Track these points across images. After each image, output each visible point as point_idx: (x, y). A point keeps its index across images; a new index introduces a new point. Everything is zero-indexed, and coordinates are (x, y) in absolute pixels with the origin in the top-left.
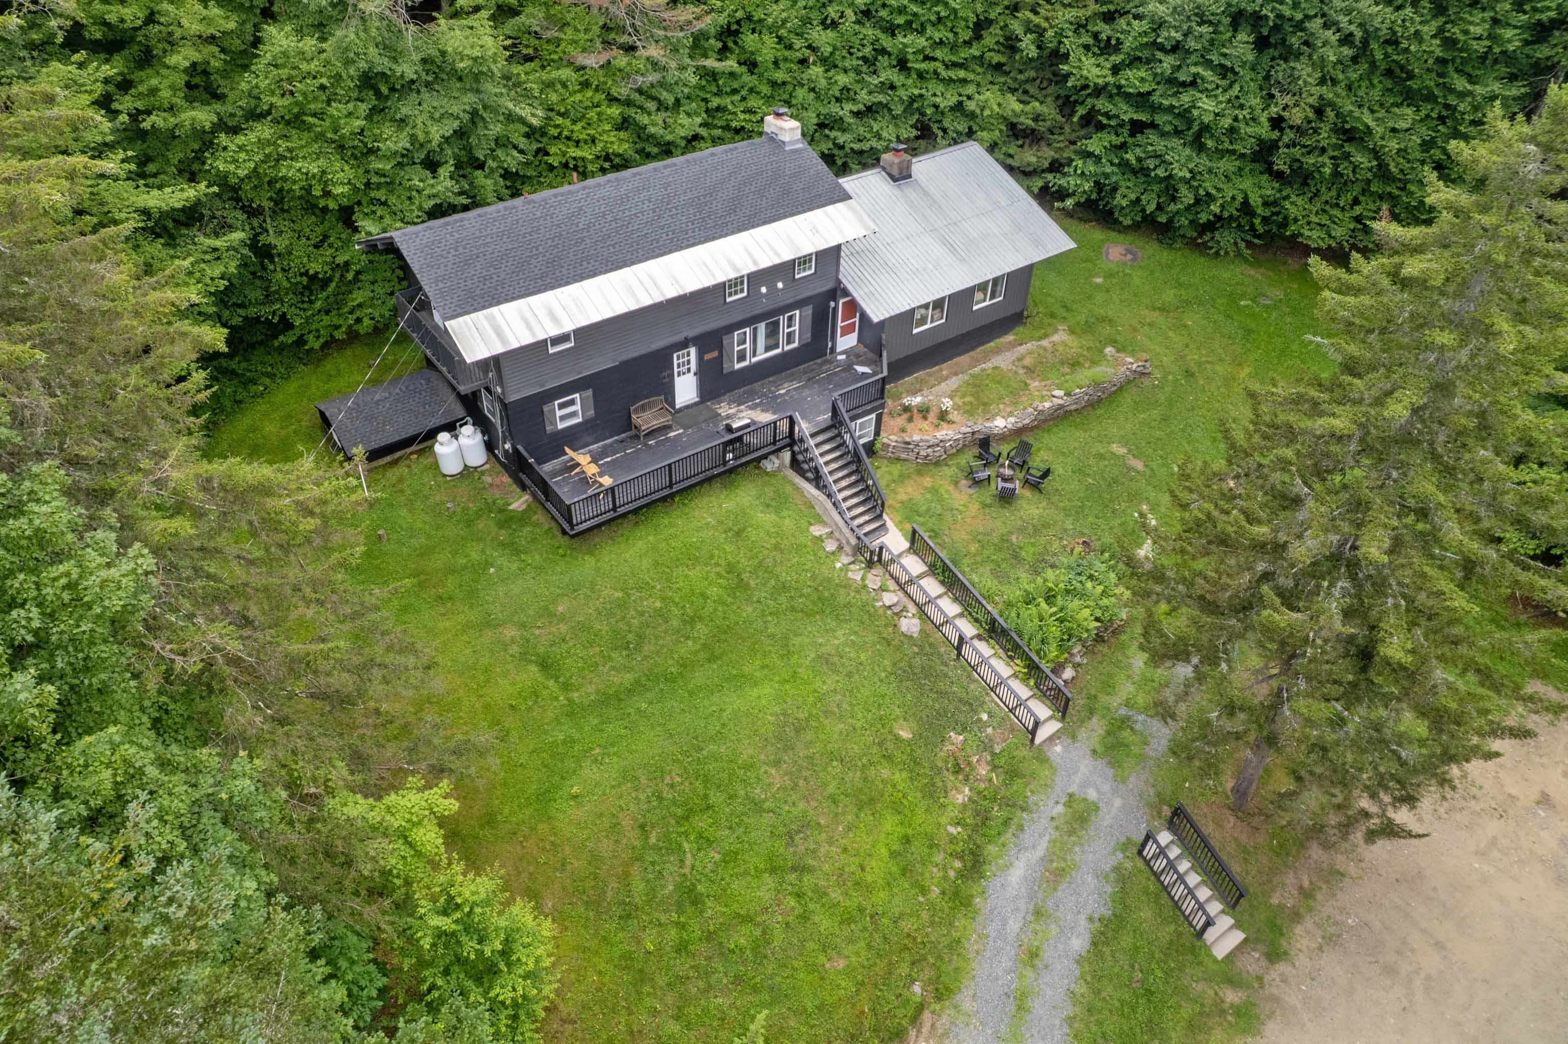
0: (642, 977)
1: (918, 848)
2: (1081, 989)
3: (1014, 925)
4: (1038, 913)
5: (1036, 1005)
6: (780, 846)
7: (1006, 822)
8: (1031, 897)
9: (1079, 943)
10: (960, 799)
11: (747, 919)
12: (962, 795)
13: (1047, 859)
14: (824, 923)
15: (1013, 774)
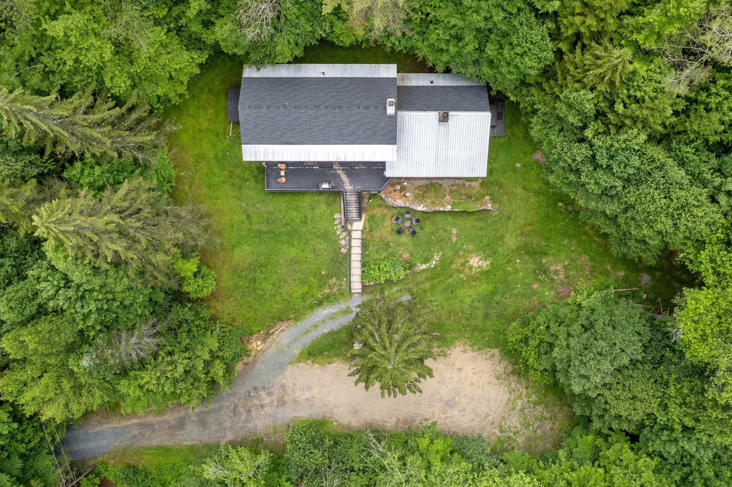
0: (238, 288)
1: (309, 295)
2: (319, 337)
3: (317, 319)
4: (323, 321)
5: (309, 334)
6: (277, 282)
7: (332, 302)
8: (325, 317)
9: (326, 331)
10: (326, 291)
11: (263, 290)
12: (327, 291)
13: (333, 314)
14: (278, 298)
15: (342, 294)
